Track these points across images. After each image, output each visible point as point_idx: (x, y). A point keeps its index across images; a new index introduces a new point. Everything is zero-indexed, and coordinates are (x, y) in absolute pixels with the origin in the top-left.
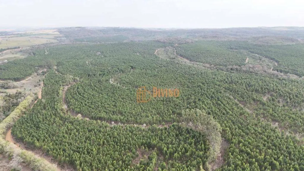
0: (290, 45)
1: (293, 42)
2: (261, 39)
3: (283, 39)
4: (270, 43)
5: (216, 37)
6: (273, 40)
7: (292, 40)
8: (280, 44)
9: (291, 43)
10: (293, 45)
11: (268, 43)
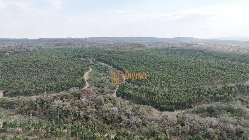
0: (138, 51)
1: (141, 48)
2: (112, 46)
3: (133, 45)
4: (120, 49)
5: (69, 44)
6: (123, 46)
7: (140, 46)
8: (130, 50)
9: (140, 49)
10: (141, 50)
11: (118, 49)
